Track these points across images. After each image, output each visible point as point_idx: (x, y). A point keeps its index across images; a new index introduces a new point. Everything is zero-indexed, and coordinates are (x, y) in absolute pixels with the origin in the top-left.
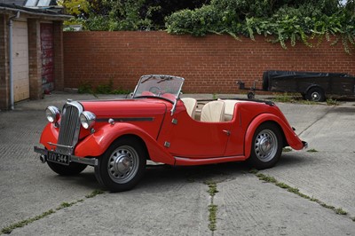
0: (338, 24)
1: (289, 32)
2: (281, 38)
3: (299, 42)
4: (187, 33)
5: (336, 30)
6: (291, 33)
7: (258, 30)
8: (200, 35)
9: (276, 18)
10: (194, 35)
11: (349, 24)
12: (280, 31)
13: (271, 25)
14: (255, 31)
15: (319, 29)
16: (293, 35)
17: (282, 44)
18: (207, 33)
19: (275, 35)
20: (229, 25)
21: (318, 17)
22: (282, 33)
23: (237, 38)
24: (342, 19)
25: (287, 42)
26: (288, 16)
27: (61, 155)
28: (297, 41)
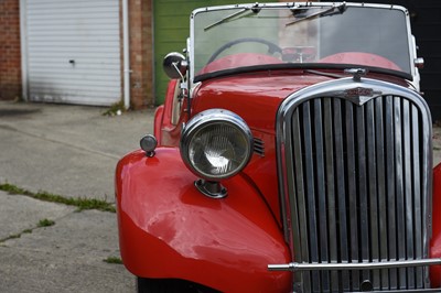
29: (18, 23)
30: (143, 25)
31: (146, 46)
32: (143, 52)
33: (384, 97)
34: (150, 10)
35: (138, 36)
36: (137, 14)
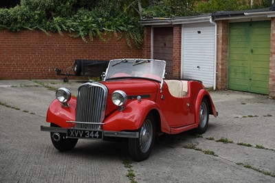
0: (123, 23)
1: (87, 29)
2: (82, 33)
3: (96, 38)
4: (4, 28)
5: (121, 28)
6: (89, 30)
7: (64, 27)
8: (16, 30)
9: (76, 18)
10: (11, 31)
11: (130, 24)
12: (81, 28)
13: (73, 23)
14: (61, 27)
15: (109, 27)
16: (90, 32)
17: (83, 39)
18: (22, 29)
19: (77, 32)
20: (40, 22)
21: (107, 19)
22: (82, 30)
23: (47, 34)
24: (124, 20)
25: (87, 37)
26: (86, 16)
27: (90, 132)
28: (94, 37)
29: (180, 49)
30: (223, 52)
31: (224, 61)
32: (222, 64)
33: (95, 87)
34: (227, 45)
35: (220, 56)
36: (220, 46)
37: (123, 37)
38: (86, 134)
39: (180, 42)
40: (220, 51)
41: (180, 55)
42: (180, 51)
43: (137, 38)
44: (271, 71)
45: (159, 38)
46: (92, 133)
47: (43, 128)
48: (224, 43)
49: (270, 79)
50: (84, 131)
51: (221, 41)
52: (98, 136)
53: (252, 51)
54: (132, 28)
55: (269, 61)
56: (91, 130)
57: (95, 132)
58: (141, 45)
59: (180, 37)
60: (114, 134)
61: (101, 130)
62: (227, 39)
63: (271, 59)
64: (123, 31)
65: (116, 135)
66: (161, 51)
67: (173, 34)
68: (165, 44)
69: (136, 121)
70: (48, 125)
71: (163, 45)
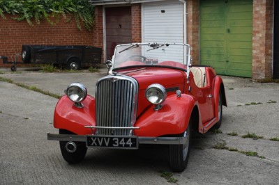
0: (72, 4)
2: (27, 16)
3: (42, 20)
5: (71, 9)
6: (34, 12)
7: (7, 9)
11: (80, 4)
12: (25, 10)
13: (16, 4)
14: (3, 9)
15: (57, 8)
16: (36, 13)
17: (29, 22)
19: (21, 14)
22: (27, 12)
25: (32, 19)
27: (120, 139)
28: (40, 19)
29: (140, 30)
30: (193, 32)
31: (195, 43)
33: (122, 80)
34: (198, 24)
35: (191, 37)
36: (191, 26)
37: (73, 19)
38: (114, 142)
39: (140, 23)
40: (191, 31)
41: (141, 37)
42: (140, 32)
43: (87, 19)
44: (254, 52)
45: (113, 19)
46: (123, 140)
47: (50, 137)
48: (195, 23)
49: (254, 60)
50: (111, 138)
51: (191, 21)
52: (130, 144)
53: (229, 31)
54: (82, 9)
55: (252, 41)
56: (120, 136)
57: (126, 140)
58: (92, 27)
59: (140, 18)
60: (153, 140)
61: (134, 136)
62: (197, 18)
63: (253, 38)
64: (72, 12)
65: (156, 141)
66: (116, 33)
67: (131, 14)
68: (120, 26)
69: (177, 123)
70: (56, 131)
71: (118, 26)
